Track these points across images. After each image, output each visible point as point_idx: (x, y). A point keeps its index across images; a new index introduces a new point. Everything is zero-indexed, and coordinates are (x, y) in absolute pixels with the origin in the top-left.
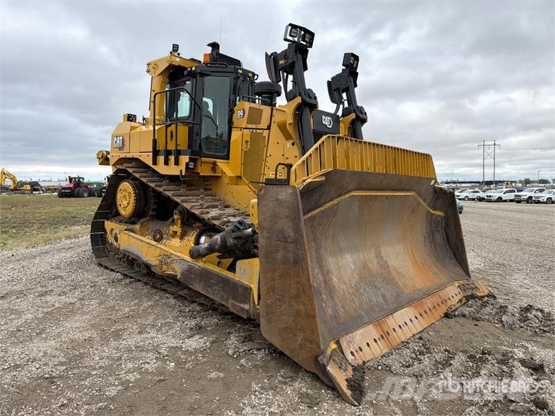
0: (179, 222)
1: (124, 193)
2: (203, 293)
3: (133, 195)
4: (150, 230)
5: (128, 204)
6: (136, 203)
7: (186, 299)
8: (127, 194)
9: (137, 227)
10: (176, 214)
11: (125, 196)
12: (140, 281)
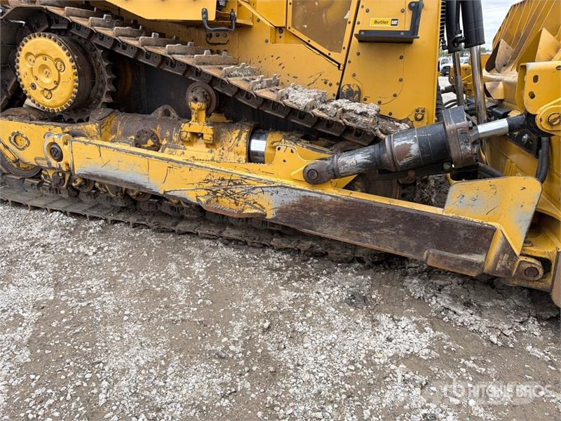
0: (203, 114)
1: (40, 61)
2: (347, 240)
3: (69, 65)
4: (120, 133)
5: (57, 83)
6: (79, 82)
7: (246, 243)
8: (49, 63)
9: (91, 127)
10: (196, 100)
11: (43, 67)
12: (116, 222)
